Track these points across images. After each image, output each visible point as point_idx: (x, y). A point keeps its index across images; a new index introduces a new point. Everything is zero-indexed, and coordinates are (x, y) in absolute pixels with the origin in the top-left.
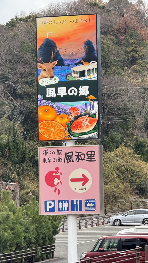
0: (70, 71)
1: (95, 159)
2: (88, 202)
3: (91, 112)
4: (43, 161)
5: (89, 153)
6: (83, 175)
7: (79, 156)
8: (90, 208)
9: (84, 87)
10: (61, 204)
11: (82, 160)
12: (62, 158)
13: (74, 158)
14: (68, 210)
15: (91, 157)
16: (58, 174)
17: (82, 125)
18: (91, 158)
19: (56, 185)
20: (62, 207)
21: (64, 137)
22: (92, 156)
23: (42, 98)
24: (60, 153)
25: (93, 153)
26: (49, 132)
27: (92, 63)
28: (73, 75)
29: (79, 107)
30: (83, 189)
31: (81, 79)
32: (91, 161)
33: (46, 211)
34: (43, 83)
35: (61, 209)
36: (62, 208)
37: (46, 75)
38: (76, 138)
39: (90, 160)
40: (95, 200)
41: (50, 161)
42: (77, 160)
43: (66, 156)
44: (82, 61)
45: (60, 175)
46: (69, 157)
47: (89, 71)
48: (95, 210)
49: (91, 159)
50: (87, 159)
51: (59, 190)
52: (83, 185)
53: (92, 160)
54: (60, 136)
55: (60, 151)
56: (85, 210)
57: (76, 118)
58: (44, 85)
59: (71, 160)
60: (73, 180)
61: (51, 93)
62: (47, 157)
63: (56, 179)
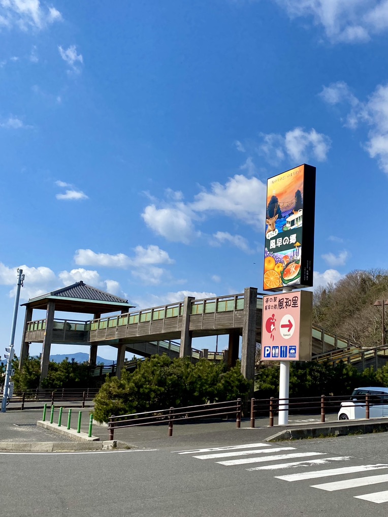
0: (285, 222)
1: (297, 304)
3: (296, 259)
4: (265, 308)
5: (294, 299)
6: (289, 321)
7: (288, 302)
9: (293, 235)
10: (274, 350)
11: (289, 306)
12: (277, 305)
13: (284, 304)
14: (278, 356)
15: (295, 302)
17: (290, 272)
19: (272, 331)
20: (275, 353)
21: (279, 285)
23: (268, 250)
24: (276, 300)
25: (297, 299)
26: (270, 281)
27: (300, 211)
28: (287, 225)
29: (289, 254)
30: (289, 335)
31: (292, 228)
34: (269, 236)
35: (274, 355)
37: (271, 229)
38: (286, 285)
39: (294, 306)
40: (296, 346)
41: (269, 309)
42: (286, 306)
43: (279, 303)
44: (293, 211)
45: (275, 321)
46: (281, 303)
47: (297, 219)
49: (295, 304)
50: (293, 304)
51: (274, 337)
52: (289, 331)
53: (296, 306)
54: (276, 284)
55: (276, 298)
57: (287, 265)
58: (269, 238)
59: (282, 306)
60: (283, 326)
61: (273, 245)
62: (268, 304)
63: (272, 325)
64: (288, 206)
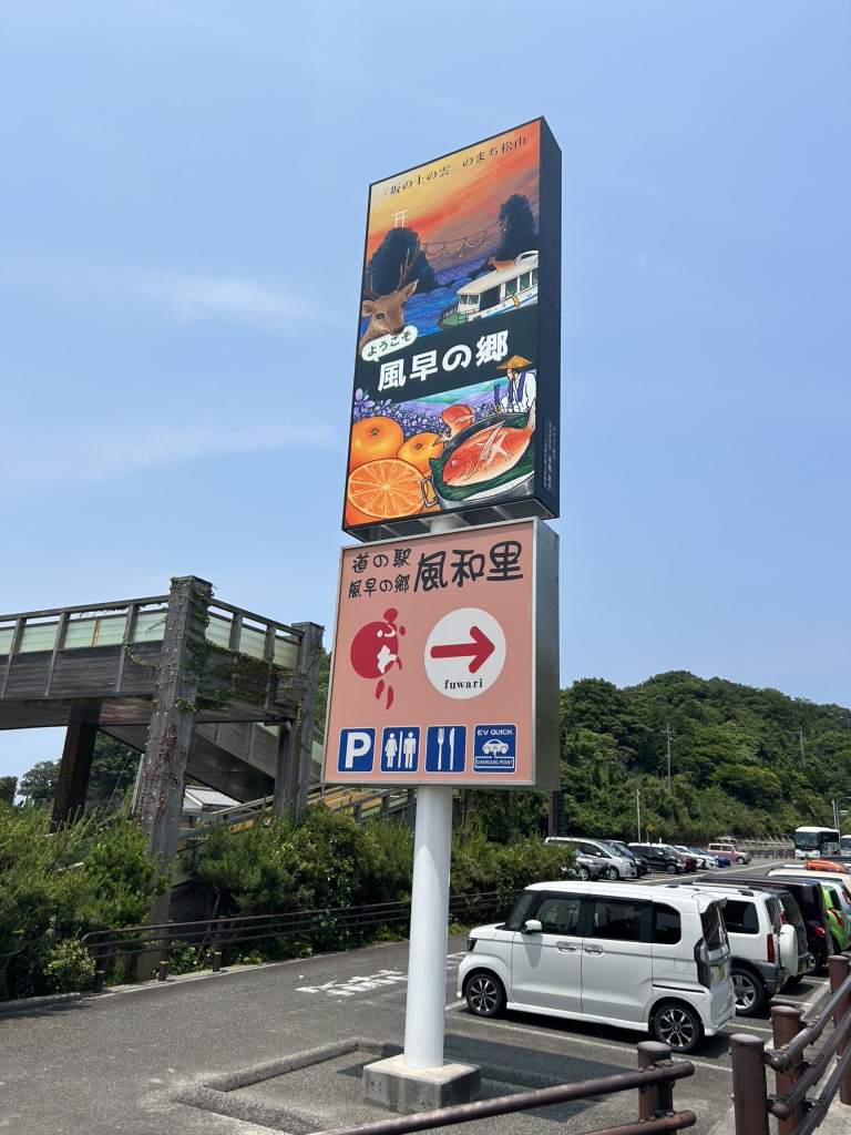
0: (453, 300)
1: (518, 568)
2: (489, 737)
3: (511, 411)
4: (351, 591)
5: (501, 550)
6: (475, 632)
7: (466, 564)
8: (495, 762)
9: (494, 336)
10: (392, 742)
11: (474, 576)
12: (408, 576)
13: (449, 572)
14: (414, 768)
15: (506, 563)
16: (393, 634)
17: (481, 458)
18: (505, 566)
19: (383, 671)
20: (397, 753)
21: (419, 506)
22: (510, 559)
23: (367, 397)
24: (403, 561)
25: (514, 549)
26: (375, 495)
27: (524, 257)
28: (463, 308)
29: (473, 400)
30: (472, 685)
31: (484, 314)
32: (506, 578)
33: (342, 767)
34: (373, 353)
35: (390, 764)
36: (396, 759)
37: (382, 328)
38: (457, 505)
39: (501, 574)
40: (513, 728)
41: (370, 591)
42: (458, 580)
43: (423, 568)
44: (493, 261)
45: (399, 636)
46: (430, 571)
47: (511, 284)
48: (512, 770)
49: (506, 570)
50: (492, 571)
51: (391, 691)
52: (474, 668)
53: (509, 574)
54: (408, 505)
55: (405, 552)
56: (476, 770)
57: (463, 437)
58: (375, 358)
59: (437, 580)
60: (438, 652)
61: (392, 376)
62: (364, 576)
63: (385, 650)
64: (465, 250)
